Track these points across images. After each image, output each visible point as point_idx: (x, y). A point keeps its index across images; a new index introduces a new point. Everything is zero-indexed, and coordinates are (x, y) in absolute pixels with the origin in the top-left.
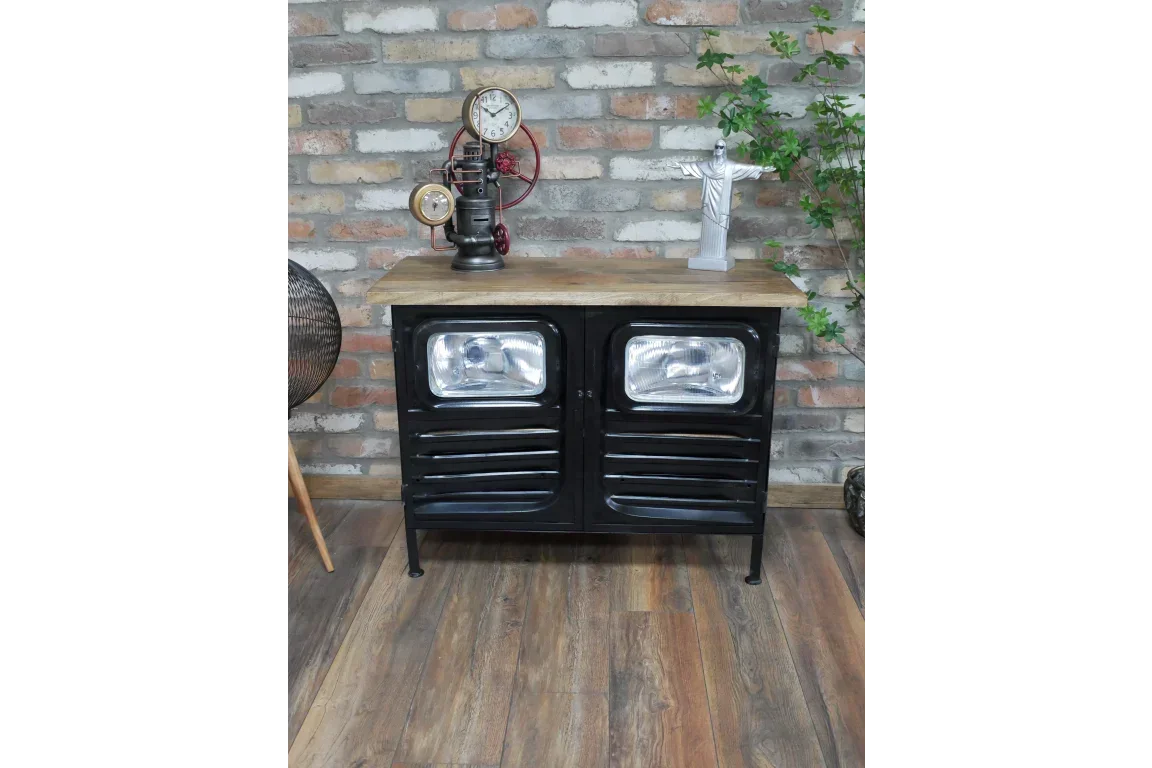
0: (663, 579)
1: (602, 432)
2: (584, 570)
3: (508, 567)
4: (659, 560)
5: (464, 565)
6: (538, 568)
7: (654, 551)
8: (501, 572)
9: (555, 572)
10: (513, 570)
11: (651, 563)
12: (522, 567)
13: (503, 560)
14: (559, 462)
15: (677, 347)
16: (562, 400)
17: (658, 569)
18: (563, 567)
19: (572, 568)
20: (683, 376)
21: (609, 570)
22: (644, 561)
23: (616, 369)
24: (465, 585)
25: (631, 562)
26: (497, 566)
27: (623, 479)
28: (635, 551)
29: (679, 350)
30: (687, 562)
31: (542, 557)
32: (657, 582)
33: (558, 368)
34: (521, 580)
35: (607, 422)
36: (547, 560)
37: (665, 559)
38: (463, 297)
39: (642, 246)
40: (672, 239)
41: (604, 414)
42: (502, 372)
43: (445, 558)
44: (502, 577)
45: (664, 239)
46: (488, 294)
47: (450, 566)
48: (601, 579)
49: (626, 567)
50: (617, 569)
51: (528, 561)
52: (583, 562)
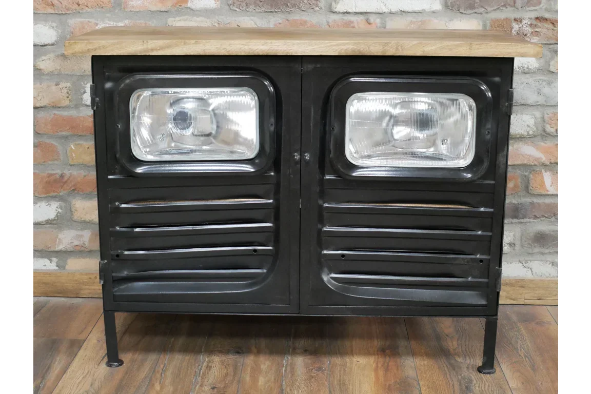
0: (387, 369)
1: (320, 202)
2: (300, 362)
3: (217, 359)
4: (383, 351)
5: (168, 356)
6: (249, 360)
7: (377, 343)
8: (209, 362)
9: (268, 363)
10: (222, 362)
11: (374, 354)
12: (231, 358)
13: (210, 352)
14: (275, 236)
15: (402, 107)
16: (277, 166)
17: (381, 360)
18: (277, 358)
19: (287, 360)
20: (410, 140)
21: (326, 361)
22: (367, 353)
23: (337, 129)
24: (169, 374)
25: (352, 353)
26: (204, 359)
27: (343, 255)
28: (356, 343)
29: (404, 111)
30: (414, 354)
31: (255, 350)
32: (381, 373)
33: (272, 128)
34: (230, 370)
35: (324, 191)
36: (259, 352)
37: (389, 350)
38: (168, 47)
39: (362, 17)
40: (393, 11)
41: (322, 182)
42: (209, 135)
43: (148, 350)
44: (208, 368)
45: (386, 10)
46: (196, 43)
47: (152, 357)
48: (320, 369)
49: (347, 359)
50: (337, 360)
51: (238, 353)
52: (299, 354)
